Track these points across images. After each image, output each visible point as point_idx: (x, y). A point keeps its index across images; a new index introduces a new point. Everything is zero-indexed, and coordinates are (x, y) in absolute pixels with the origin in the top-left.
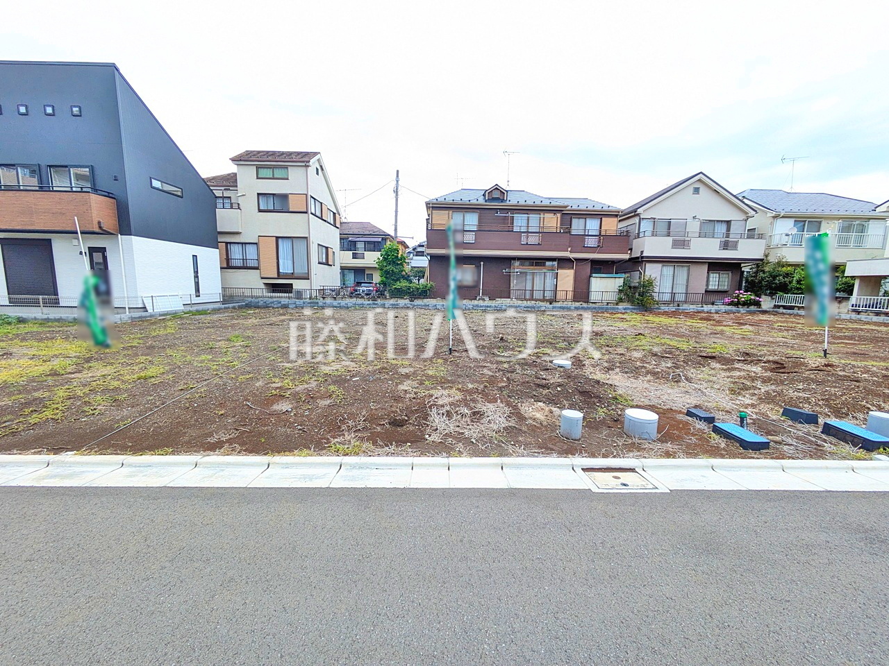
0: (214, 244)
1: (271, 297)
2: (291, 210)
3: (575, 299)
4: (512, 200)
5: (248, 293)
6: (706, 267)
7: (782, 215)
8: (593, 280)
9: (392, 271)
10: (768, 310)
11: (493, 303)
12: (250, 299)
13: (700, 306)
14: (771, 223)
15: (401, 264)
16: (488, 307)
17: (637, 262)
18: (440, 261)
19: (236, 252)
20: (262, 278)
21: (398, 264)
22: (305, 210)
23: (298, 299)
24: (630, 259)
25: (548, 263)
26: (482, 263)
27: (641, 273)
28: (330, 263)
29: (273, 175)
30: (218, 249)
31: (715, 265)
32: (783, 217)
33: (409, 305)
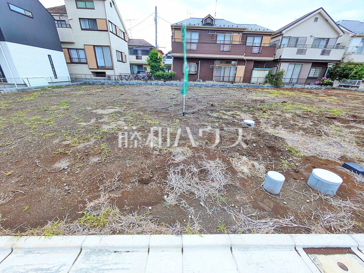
0: (60, 49)
1: (96, 79)
2: (99, 29)
3: (244, 81)
4: (217, 25)
5: (84, 77)
6: (310, 65)
7: (357, 35)
8: (254, 71)
9: (155, 65)
10: (336, 87)
11: (204, 83)
12: (85, 80)
13: (304, 85)
14: (350, 40)
15: (159, 62)
16: (202, 85)
17: (277, 62)
18: (178, 60)
19: (74, 54)
20: (90, 69)
21: (158, 62)
22: (106, 29)
23: (109, 80)
24: (274, 60)
25: (233, 62)
26: (200, 62)
27: (278, 68)
28: (124, 61)
29: (86, 6)
30: (62, 51)
31: (316, 64)
32: (357, 37)
33: (163, 84)
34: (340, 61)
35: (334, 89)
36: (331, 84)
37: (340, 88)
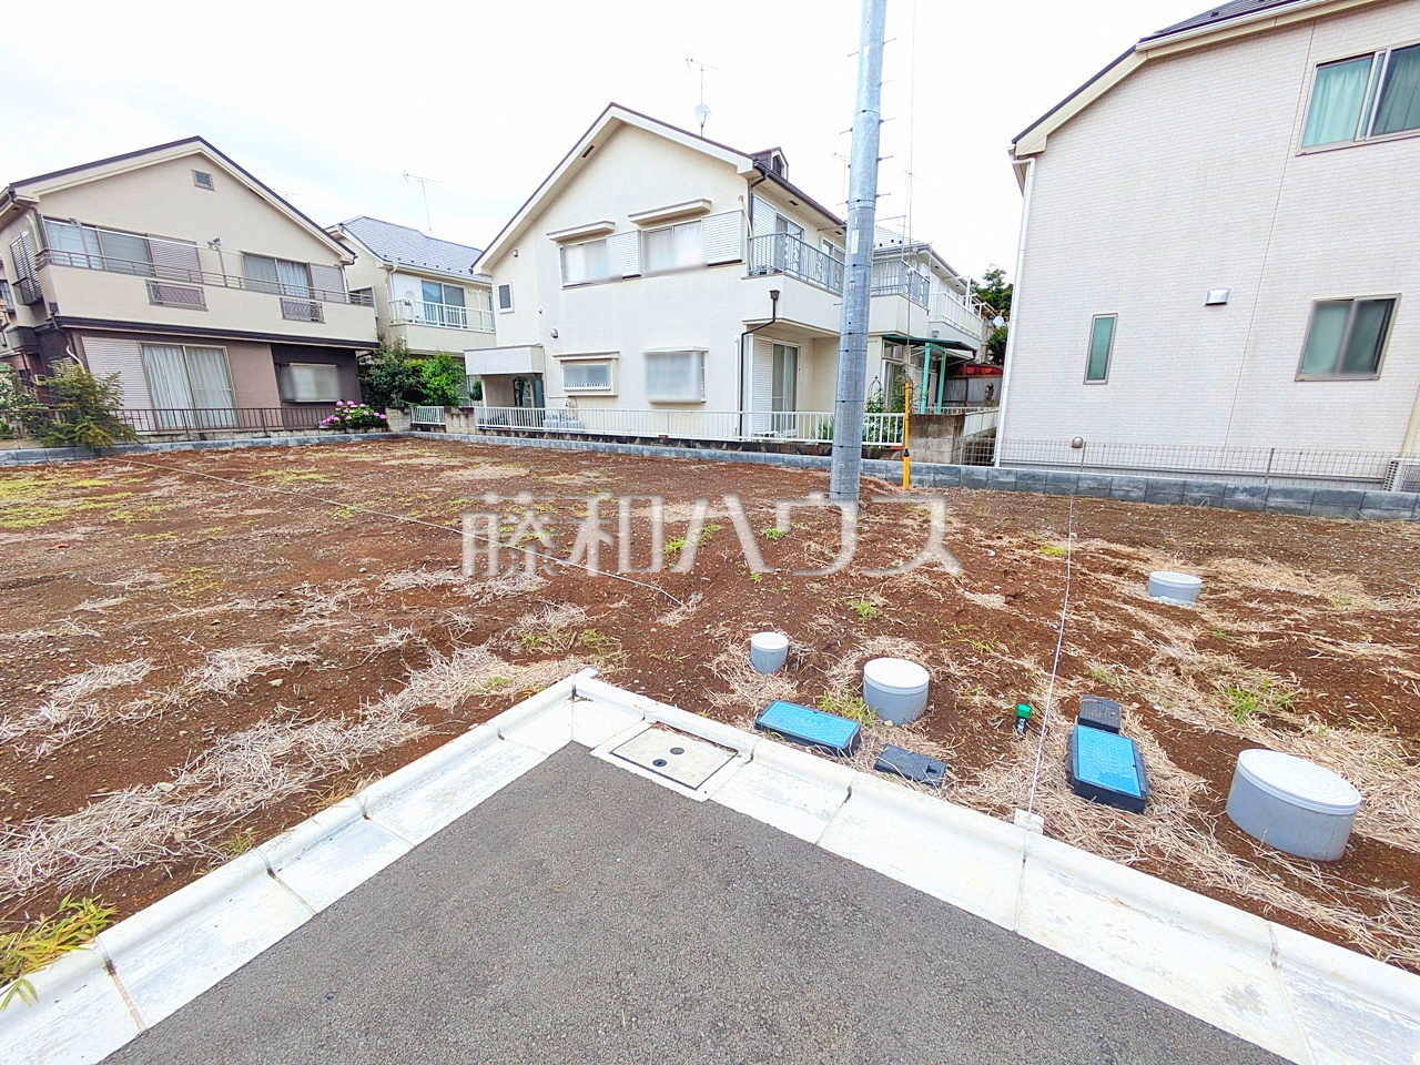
6: (266, 354)
7: (397, 267)
10: (401, 434)
13: (261, 434)
14: (387, 281)
17: (60, 334)
32: (398, 272)
34: (377, 345)
35: (396, 438)
36: (383, 424)
37: (412, 436)
